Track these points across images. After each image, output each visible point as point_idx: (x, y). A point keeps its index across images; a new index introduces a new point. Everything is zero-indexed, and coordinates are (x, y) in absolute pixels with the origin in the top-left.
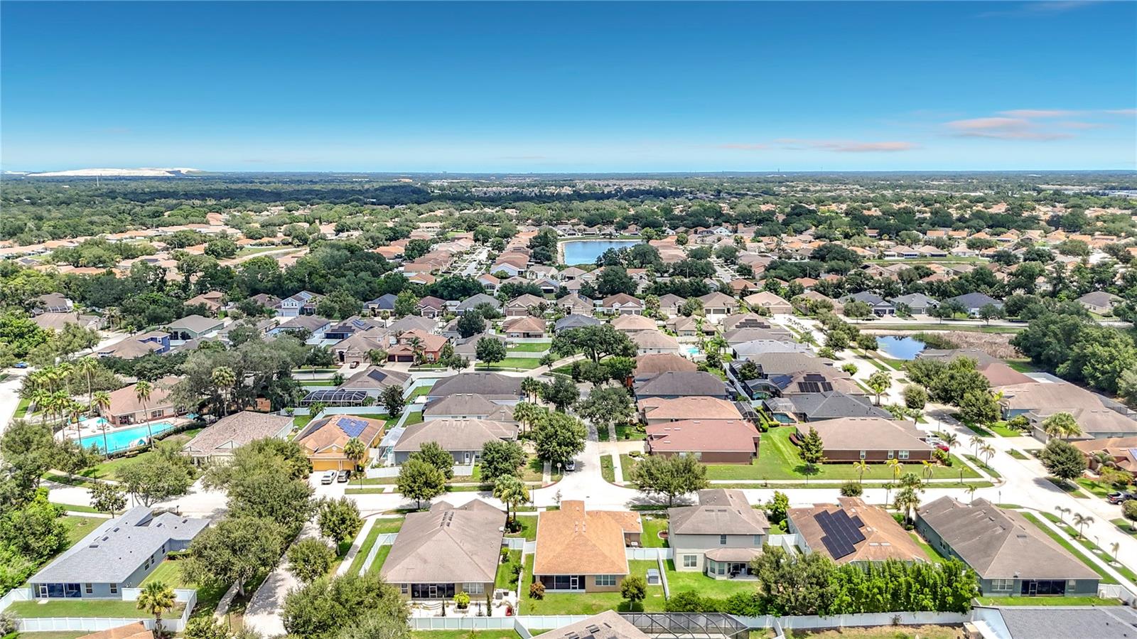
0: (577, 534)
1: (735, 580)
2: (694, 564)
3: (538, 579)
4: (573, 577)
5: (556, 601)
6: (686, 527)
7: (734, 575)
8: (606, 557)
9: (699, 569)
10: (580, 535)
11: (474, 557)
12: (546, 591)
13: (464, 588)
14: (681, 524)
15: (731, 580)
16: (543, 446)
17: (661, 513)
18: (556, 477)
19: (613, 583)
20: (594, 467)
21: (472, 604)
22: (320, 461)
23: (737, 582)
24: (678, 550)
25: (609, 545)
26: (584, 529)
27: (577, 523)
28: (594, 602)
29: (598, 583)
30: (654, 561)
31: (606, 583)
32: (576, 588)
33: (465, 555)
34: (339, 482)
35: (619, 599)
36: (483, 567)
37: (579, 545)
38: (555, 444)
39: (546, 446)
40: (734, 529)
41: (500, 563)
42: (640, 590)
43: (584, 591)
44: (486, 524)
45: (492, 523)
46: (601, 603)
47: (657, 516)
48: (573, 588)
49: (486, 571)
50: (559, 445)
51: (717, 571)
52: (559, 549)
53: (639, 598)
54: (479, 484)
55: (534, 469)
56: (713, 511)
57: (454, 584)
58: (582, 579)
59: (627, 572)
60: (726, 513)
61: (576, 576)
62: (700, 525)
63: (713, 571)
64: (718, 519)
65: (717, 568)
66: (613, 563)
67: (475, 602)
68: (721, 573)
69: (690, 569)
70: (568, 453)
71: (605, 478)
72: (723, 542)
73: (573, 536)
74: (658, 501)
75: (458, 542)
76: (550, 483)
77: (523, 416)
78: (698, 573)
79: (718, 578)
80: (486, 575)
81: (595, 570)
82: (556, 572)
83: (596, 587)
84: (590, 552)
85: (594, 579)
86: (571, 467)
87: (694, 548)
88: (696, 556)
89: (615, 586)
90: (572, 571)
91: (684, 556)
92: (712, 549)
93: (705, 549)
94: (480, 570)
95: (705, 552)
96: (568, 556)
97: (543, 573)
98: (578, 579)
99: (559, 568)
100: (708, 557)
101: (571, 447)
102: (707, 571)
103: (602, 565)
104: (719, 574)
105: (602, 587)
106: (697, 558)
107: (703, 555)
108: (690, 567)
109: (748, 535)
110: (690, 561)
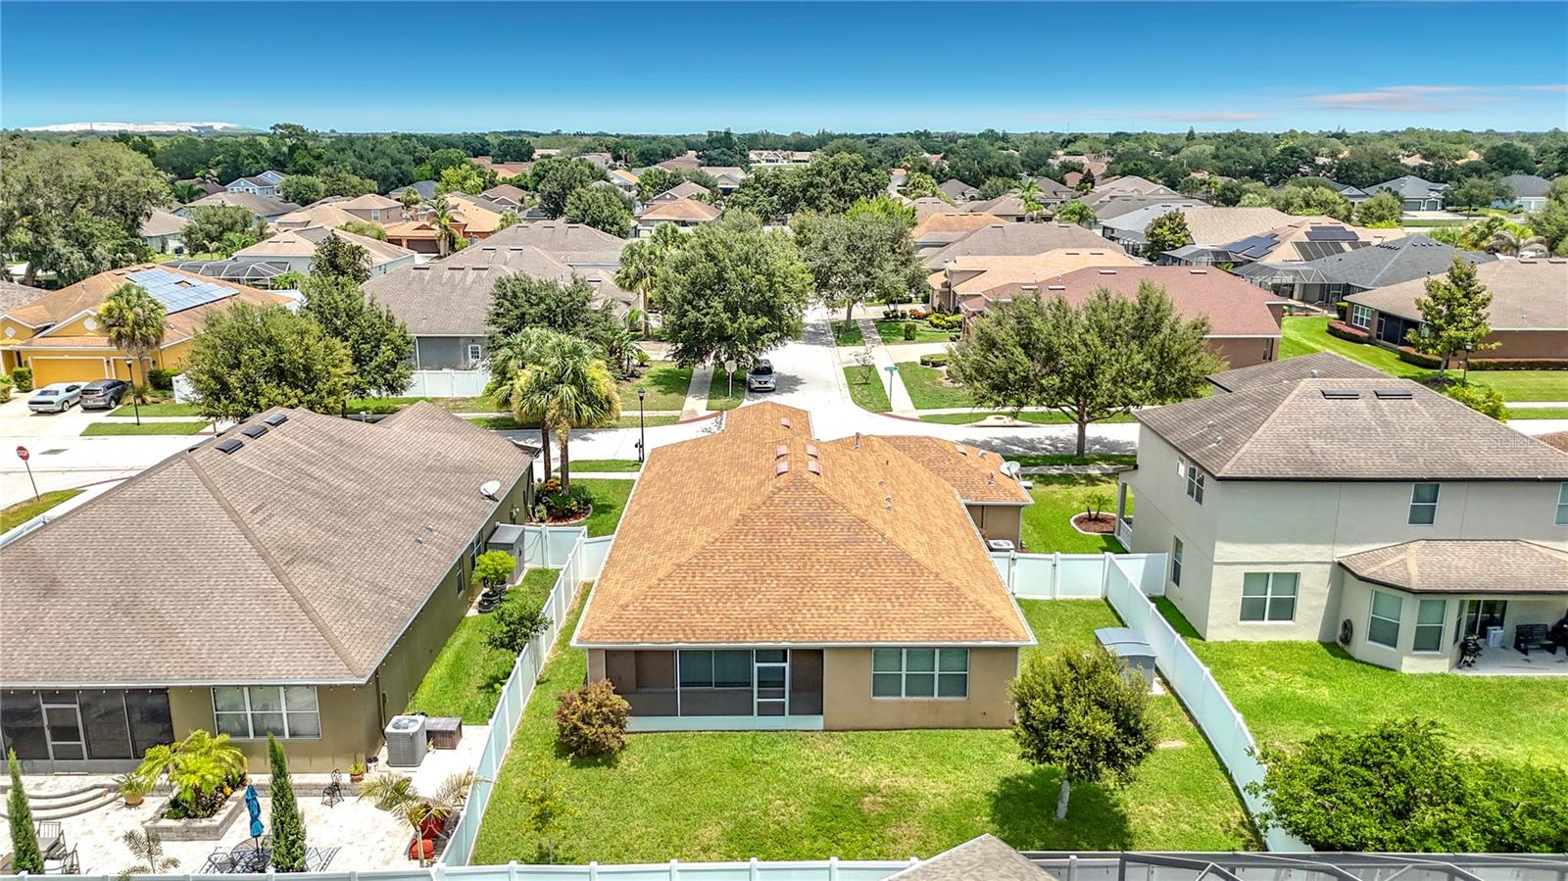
0: (782, 482)
1: (1486, 673)
2: (1284, 610)
3: (597, 670)
4: (764, 654)
5: (680, 774)
6: (1254, 453)
7: (1468, 653)
8: (915, 568)
9: (1306, 627)
10: (798, 483)
11: (295, 570)
12: (633, 723)
13: (216, 709)
14: (1231, 443)
15: (1470, 674)
16: (684, 314)
17: (1054, 471)
18: (722, 401)
19: (957, 685)
20: (828, 385)
22: (58, 363)
23: (1502, 683)
24: (1224, 550)
25: (922, 529)
26: (813, 465)
27: (783, 450)
28: (868, 777)
29: (884, 685)
30: (1091, 604)
31: (920, 685)
32: (777, 710)
34: (87, 409)
35: (989, 761)
36: (330, 620)
37: (793, 521)
38: (717, 304)
39: (692, 315)
40: (1469, 458)
41: (472, 612)
42: (1131, 726)
43: (817, 722)
44: (430, 469)
45: (460, 469)
46: (904, 784)
47: (1047, 480)
48: (765, 710)
49: (337, 630)
50: (732, 309)
51: (1407, 634)
52: (699, 538)
53: (1113, 758)
54: (494, 415)
55: (662, 388)
56: (1355, 396)
57: (165, 693)
58: (810, 660)
59: (1022, 633)
60: (1414, 401)
61: (782, 654)
62: (1318, 444)
63: (1385, 634)
64: (1386, 424)
65: (1408, 621)
66: (953, 595)
68: (1427, 641)
69: (1267, 632)
70: (755, 335)
71: (861, 404)
72: (1423, 515)
73: (769, 488)
74: (1034, 449)
75: (244, 508)
76: (703, 413)
77: (640, 276)
78: (1302, 647)
79: (1413, 665)
80: (331, 650)
81: (871, 623)
82: (681, 636)
83: (875, 703)
84: (841, 552)
85: (867, 669)
86: (766, 383)
87: (1292, 541)
88: (1296, 576)
89: (963, 698)
90: (756, 631)
91: (1246, 574)
92: (1373, 542)
93: (1334, 540)
94: (309, 625)
95: (1342, 552)
96: (741, 565)
97: (621, 640)
98: (787, 665)
99: (698, 616)
100: (1364, 574)
101: (764, 320)
102: (1347, 639)
103: (901, 604)
104: (1415, 649)
105: (903, 703)
106: (1303, 582)
107: (1329, 567)
108: (1266, 622)
109: (1538, 480)
110: (1269, 596)
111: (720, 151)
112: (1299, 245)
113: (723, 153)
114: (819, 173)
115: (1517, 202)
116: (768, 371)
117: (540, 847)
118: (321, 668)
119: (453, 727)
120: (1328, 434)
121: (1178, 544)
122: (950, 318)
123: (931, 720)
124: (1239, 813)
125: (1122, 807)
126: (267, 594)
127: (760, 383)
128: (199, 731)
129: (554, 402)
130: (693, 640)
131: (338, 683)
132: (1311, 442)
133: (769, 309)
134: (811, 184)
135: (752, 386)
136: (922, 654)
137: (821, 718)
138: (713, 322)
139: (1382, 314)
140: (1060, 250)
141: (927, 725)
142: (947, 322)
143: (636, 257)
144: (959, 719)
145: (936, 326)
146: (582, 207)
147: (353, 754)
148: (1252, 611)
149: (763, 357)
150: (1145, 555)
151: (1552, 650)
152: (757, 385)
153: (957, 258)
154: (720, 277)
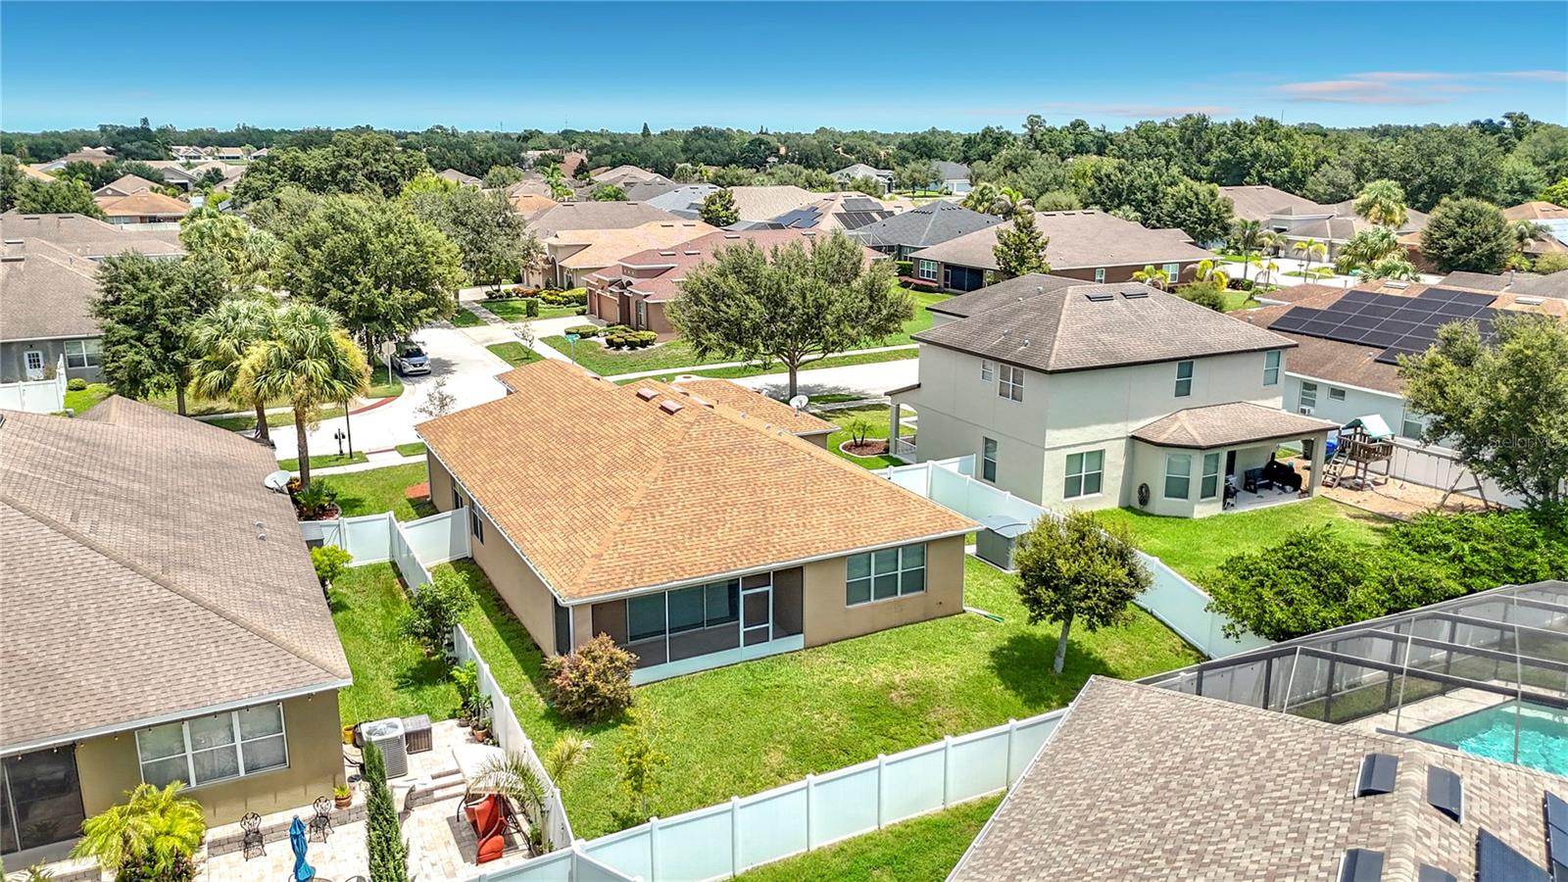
0: (687, 416)
2: (1094, 484)
3: (581, 627)
4: (753, 580)
5: (706, 715)
6: (1065, 348)
7: (1230, 496)
9: (1110, 497)
10: (705, 416)
11: (181, 578)
12: (637, 676)
13: (144, 759)
14: (1039, 345)
18: (385, 389)
19: (916, 581)
21: (218, 846)
24: (1053, 437)
28: (880, 677)
29: (856, 592)
31: (886, 587)
32: (760, 637)
33: (126, 578)
36: (258, 621)
40: (1207, 338)
43: (797, 642)
44: (195, 466)
46: (914, 676)
48: (752, 639)
49: (279, 633)
51: (1196, 487)
56: (1110, 298)
57: (67, 752)
58: (789, 578)
60: (1150, 298)
61: (765, 579)
62: (1105, 337)
63: (1178, 489)
64: (1141, 318)
67: (235, 829)
68: (1209, 490)
69: (1084, 505)
72: (1183, 389)
79: (1201, 511)
80: (289, 656)
81: (842, 533)
82: (672, 575)
83: (848, 610)
84: (780, 474)
85: (842, 577)
86: (421, 365)
87: (1098, 423)
88: (1101, 453)
89: (921, 593)
90: (743, 558)
91: (1068, 456)
92: (1152, 416)
93: (1126, 418)
94: (241, 632)
95: (1133, 427)
96: (692, 499)
97: (613, 589)
98: (770, 589)
99: (678, 553)
100: (1160, 440)
101: (419, 296)
102: (1144, 501)
103: (859, 513)
104: (1202, 497)
105: (873, 606)
106: (1107, 457)
107: (1124, 441)
108: (1082, 497)
109: (1255, 351)
110: (1083, 474)
111: (138, 144)
112: (838, 215)
113: (143, 146)
114: (348, 154)
115: (944, 185)
116: (418, 353)
117: (615, 815)
118: (289, 677)
119: (425, 726)
120: (1106, 328)
121: (989, 444)
122: (566, 293)
123: (895, 619)
124: (1177, 639)
125: (1095, 654)
126: (163, 608)
127: (415, 366)
128: (143, 786)
129: (300, 380)
130: (686, 576)
131: (313, 691)
132: (1100, 336)
133: (421, 281)
134: (340, 166)
135: (406, 371)
136: (888, 555)
137: (801, 637)
138: (362, 300)
139: (947, 266)
140: (654, 223)
141: (893, 624)
142: (563, 297)
143: (206, 240)
144: (918, 615)
145: (551, 302)
146: (41, 199)
147: (331, 776)
148: (1072, 488)
149: (414, 337)
150: (958, 459)
151: (1269, 487)
152: (412, 368)
153: (558, 233)
154: (362, 249)
